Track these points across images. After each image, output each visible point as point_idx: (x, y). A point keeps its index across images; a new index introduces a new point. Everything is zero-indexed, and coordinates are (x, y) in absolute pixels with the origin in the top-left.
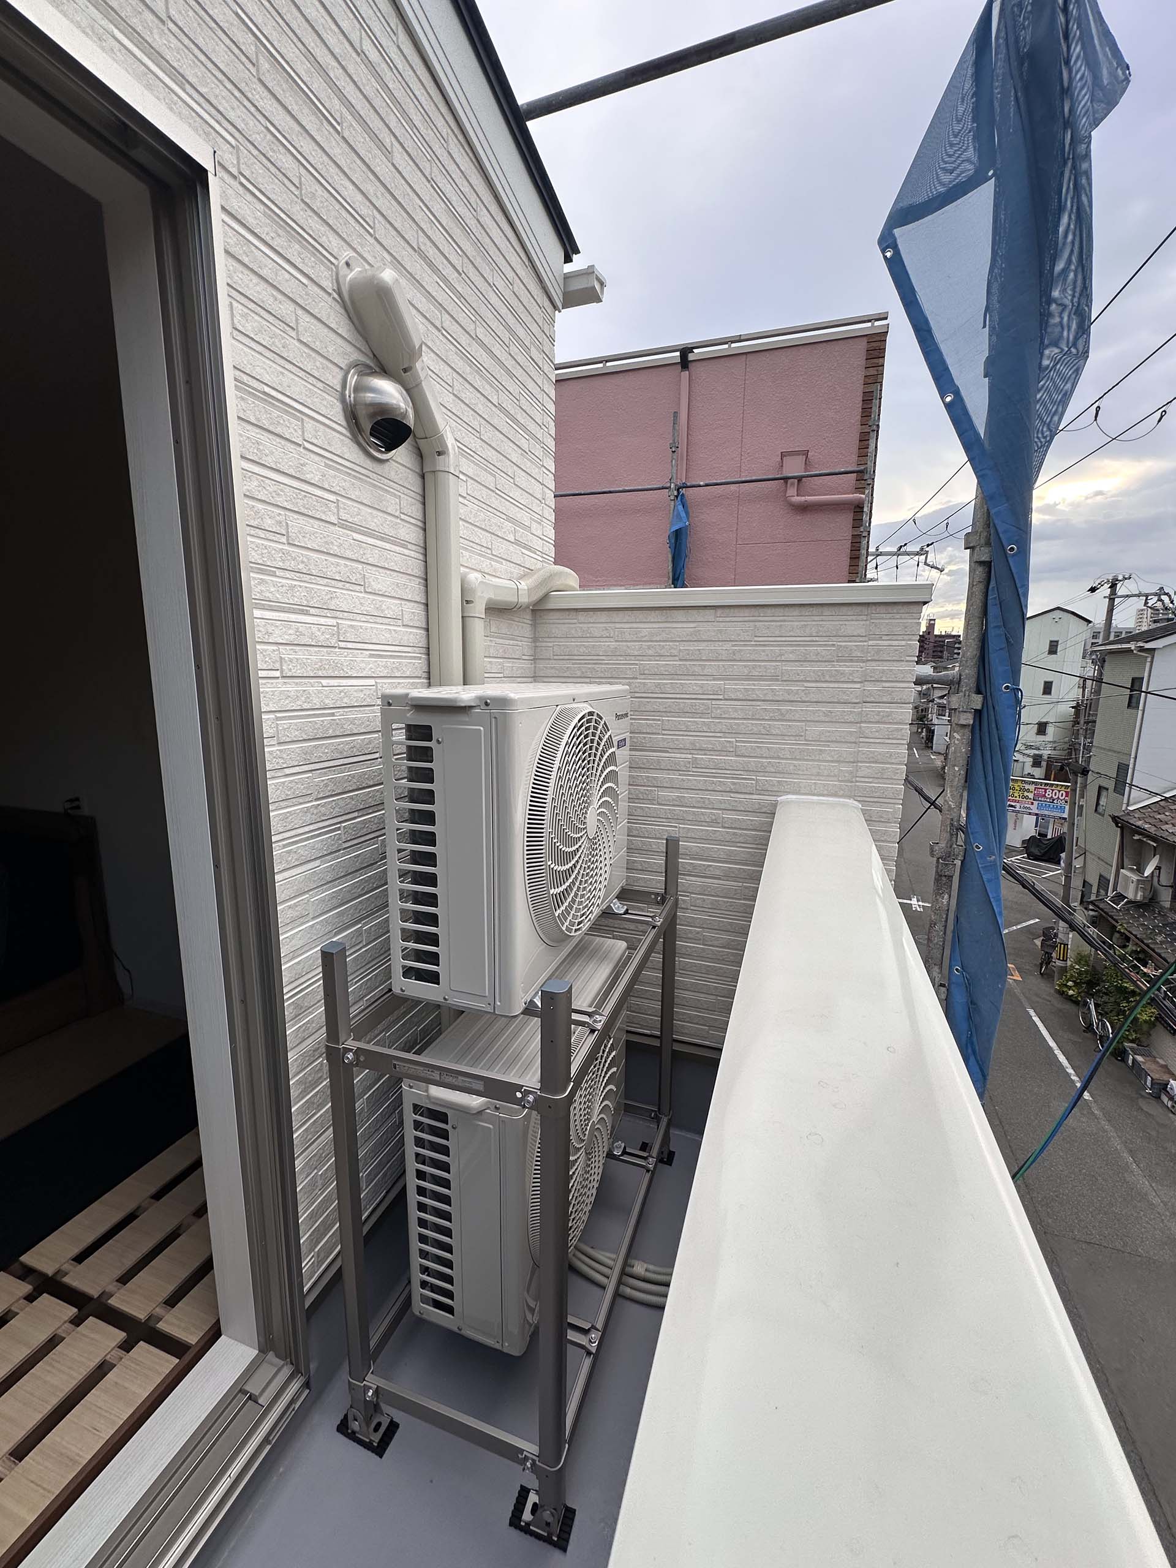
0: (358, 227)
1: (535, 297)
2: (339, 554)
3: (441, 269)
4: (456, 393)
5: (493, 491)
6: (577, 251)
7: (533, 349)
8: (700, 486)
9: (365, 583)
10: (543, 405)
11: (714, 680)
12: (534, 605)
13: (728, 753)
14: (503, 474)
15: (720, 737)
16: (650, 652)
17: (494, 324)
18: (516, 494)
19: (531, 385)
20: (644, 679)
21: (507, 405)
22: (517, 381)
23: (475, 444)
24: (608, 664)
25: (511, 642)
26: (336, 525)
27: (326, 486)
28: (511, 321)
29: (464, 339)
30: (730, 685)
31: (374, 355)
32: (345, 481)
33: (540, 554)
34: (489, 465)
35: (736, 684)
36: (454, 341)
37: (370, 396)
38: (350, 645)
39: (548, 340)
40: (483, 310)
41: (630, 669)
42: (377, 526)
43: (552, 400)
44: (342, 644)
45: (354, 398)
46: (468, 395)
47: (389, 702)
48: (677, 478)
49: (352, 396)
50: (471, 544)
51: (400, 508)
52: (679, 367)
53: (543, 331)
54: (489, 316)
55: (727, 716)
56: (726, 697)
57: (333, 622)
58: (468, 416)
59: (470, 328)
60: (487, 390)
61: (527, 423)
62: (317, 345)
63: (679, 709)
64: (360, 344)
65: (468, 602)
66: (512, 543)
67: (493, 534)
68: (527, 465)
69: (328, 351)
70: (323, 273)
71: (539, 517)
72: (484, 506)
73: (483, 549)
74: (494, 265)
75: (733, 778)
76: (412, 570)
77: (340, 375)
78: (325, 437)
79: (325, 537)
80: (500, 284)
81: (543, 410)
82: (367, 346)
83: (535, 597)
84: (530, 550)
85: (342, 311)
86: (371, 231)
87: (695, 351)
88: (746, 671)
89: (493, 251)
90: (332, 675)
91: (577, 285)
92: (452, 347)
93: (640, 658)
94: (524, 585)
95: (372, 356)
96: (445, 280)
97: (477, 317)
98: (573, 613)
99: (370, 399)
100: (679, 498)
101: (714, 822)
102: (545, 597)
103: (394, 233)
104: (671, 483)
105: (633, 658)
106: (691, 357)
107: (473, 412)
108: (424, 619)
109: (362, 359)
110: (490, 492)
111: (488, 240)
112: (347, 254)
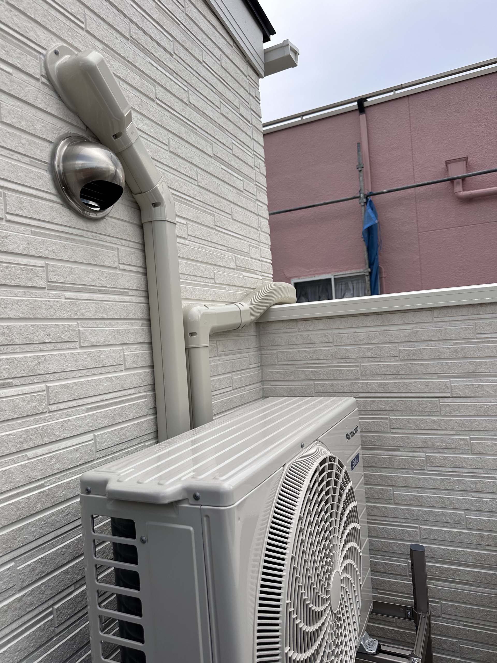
0: (68, 23)
1: (241, 69)
2: (49, 316)
3: (153, 52)
4: (172, 150)
5: (213, 228)
6: (273, 32)
7: (241, 108)
8: (383, 193)
9: (80, 338)
10: (254, 151)
11: (439, 378)
12: (257, 320)
13: (463, 451)
14: (221, 213)
15: (453, 435)
16: (370, 354)
17: (206, 92)
18: (235, 227)
19: (242, 137)
20: (367, 379)
21: (222, 153)
22: (229, 134)
23: (192, 190)
24: (329, 367)
25: (239, 356)
26: (44, 288)
27: (33, 253)
28: (221, 88)
29: (178, 106)
30: (456, 383)
31: (87, 127)
32: (55, 244)
33: (260, 274)
34: (207, 207)
35: (463, 382)
36: (168, 108)
37: (79, 163)
38: (62, 406)
39: (254, 100)
40: (194, 81)
41: (352, 370)
42: (93, 280)
43: (261, 146)
44: (53, 408)
45: (64, 167)
46: (185, 150)
47: (87, 490)
48: (364, 190)
49: (61, 165)
50: (195, 278)
51: (119, 259)
52: (358, 112)
53: (250, 94)
54: (201, 87)
55: (457, 413)
56: (454, 394)
57: (43, 386)
58: (185, 167)
59: (184, 96)
60: (202, 144)
61: (240, 167)
62: (23, 125)
63: (406, 408)
64: (71, 118)
65: (192, 334)
66: (234, 269)
67: (215, 265)
68: (243, 201)
69: (35, 129)
70: (29, 62)
71: (257, 242)
72: (205, 242)
73: (207, 280)
74: (202, 46)
75: (472, 477)
76: (134, 314)
77: (48, 148)
78: (31, 206)
79: (31, 303)
80: (209, 60)
81: (254, 154)
82: (79, 120)
83: (257, 314)
84: (250, 272)
85: (51, 93)
86: (83, 26)
87: (368, 100)
88: (472, 368)
89: (201, 36)
90: (41, 443)
91: (274, 57)
92: (166, 113)
93: (360, 360)
94: (245, 306)
95: (84, 128)
96: (158, 60)
97: (190, 87)
98: (293, 324)
99: (80, 166)
100: (368, 203)
101: (457, 523)
102: (267, 311)
103: (106, 26)
104: (360, 194)
105: (353, 360)
106: (366, 104)
107: (189, 165)
108: (148, 358)
109: (74, 131)
110: (210, 230)
111: (196, 28)
112: (56, 44)
